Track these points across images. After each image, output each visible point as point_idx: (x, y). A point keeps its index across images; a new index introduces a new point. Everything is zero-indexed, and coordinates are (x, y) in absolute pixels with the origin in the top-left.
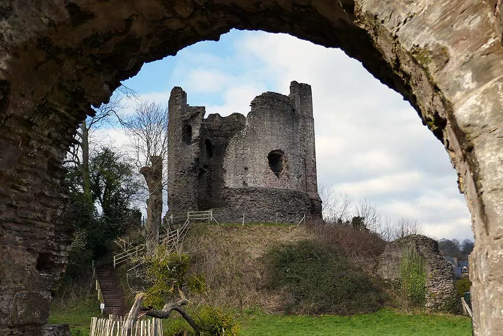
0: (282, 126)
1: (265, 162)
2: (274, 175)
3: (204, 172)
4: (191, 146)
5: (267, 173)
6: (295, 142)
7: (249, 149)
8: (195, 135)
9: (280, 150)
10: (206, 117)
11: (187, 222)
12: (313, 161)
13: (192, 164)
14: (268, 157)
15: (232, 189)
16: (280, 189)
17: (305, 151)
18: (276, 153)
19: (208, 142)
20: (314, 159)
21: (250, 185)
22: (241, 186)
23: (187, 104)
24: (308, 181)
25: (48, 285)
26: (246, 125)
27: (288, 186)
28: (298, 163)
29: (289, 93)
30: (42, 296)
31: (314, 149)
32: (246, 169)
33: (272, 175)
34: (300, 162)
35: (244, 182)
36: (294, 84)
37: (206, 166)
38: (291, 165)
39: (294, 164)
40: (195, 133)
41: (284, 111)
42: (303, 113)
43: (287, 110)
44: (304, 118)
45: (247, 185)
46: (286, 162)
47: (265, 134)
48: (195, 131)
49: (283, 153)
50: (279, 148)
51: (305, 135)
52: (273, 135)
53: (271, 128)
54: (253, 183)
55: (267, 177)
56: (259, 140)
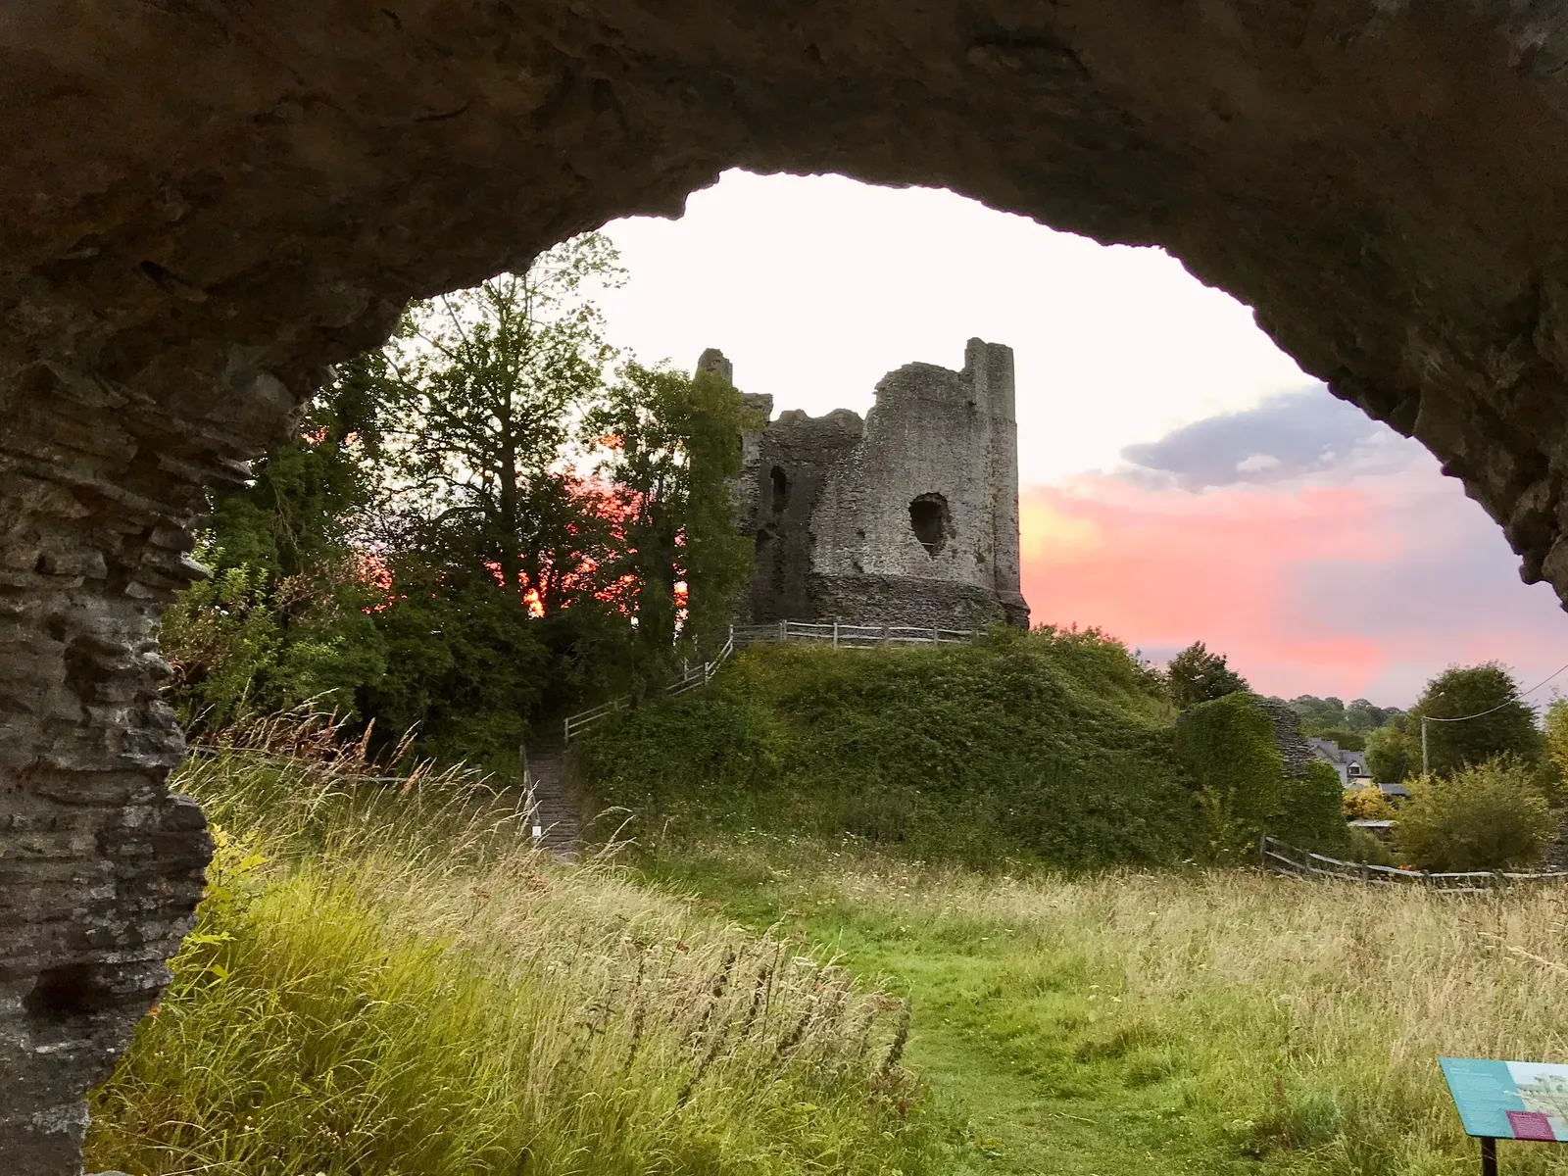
0: (943, 441)
1: (903, 519)
2: (923, 549)
3: (769, 538)
4: (739, 482)
5: (907, 546)
6: (973, 476)
7: (869, 491)
8: (749, 458)
9: (938, 493)
10: (774, 416)
11: (729, 647)
12: (1012, 520)
13: (742, 520)
14: (910, 510)
15: (826, 577)
16: (937, 581)
17: (994, 496)
18: (928, 499)
19: (778, 474)
20: (1014, 515)
21: (869, 569)
22: (851, 572)
23: (733, 386)
24: (1000, 564)
25: (75, 1082)
26: (864, 436)
27: (953, 574)
28: (978, 524)
29: (963, 366)
30: (38, 1130)
31: (1017, 492)
32: (861, 534)
33: (919, 550)
34: (982, 521)
35: (856, 564)
36: (975, 347)
37: (771, 526)
38: (961, 529)
39: (968, 525)
40: (749, 453)
41: (948, 406)
42: (992, 411)
43: (956, 405)
44: (995, 421)
45: (861, 569)
46: (949, 521)
47: (906, 457)
48: (751, 449)
49: (945, 501)
50: (936, 490)
51: (997, 461)
52: (924, 459)
53: (919, 444)
54: (875, 565)
55: (906, 553)
56: (891, 471)
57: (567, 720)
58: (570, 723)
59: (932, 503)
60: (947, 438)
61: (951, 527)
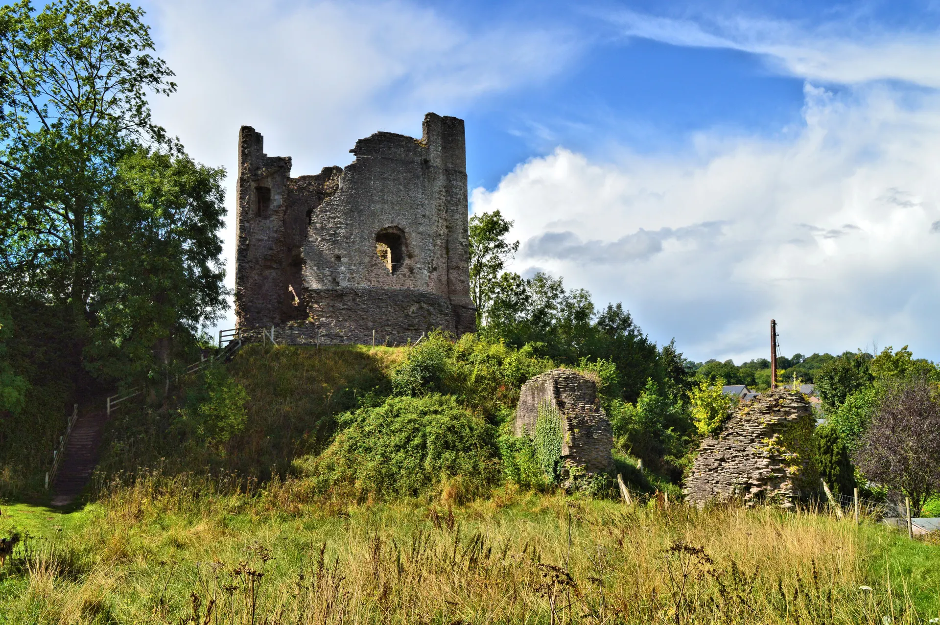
0: (401, 188)
1: (369, 246)
2: (385, 268)
4: (268, 221)
5: (373, 266)
6: (427, 213)
8: (275, 204)
9: (397, 226)
12: (461, 244)
14: (376, 239)
15: (313, 290)
16: (396, 290)
17: (447, 227)
18: (390, 231)
21: (344, 284)
22: (330, 286)
23: (264, 152)
24: (452, 277)
26: (339, 187)
27: (410, 284)
28: (431, 247)
29: (421, 134)
32: (338, 258)
33: (381, 267)
34: (435, 245)
35: (334, 280)
36: (431, 120)
38: (417, 251)
39: (422, 249)
40: (275, 200)
41: (407, 163)
42: (446, 165)
43: (413, 162)
44: (448, 173)
45: (338, 284)
46: (407, 247)
47: (372, 201)
48: (277, 197)
49: (403, 232)
50: (395, 224)
51: (449, 202)
52: (386, 202)
53: (382, 191)
54: (349, 280)
55: (372, 271)
56: (360, 212)
57: (108, 399)
58: (111, 401)
59: (393, 234)
60: (405, 187)
61: (408, 251)
